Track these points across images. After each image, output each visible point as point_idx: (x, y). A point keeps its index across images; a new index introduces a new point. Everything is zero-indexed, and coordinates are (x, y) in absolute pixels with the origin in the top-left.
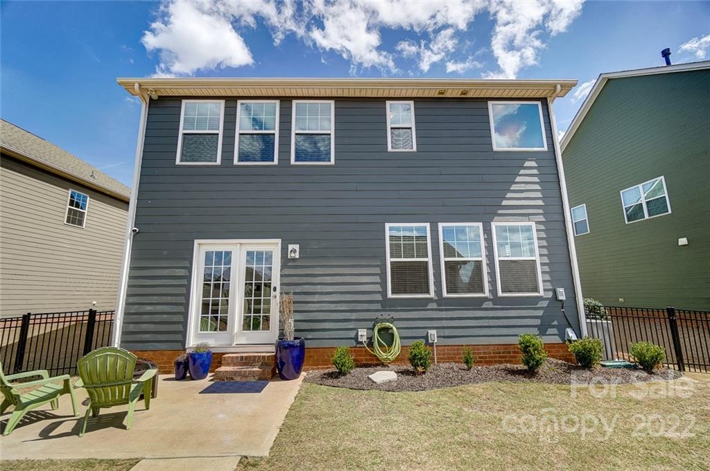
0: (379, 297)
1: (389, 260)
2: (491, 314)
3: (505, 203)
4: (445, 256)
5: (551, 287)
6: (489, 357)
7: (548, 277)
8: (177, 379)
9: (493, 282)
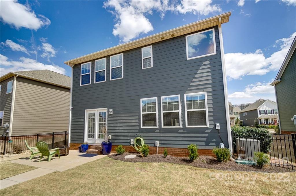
0: (138, 128)
1: (142, 113)
2: (182, 135)
3: (191, 84)
4: (163, 111)
5: (213, 123)
6: (181, 153)
7: (212, 118)
8: (79, 152)
9: (184, 121)
